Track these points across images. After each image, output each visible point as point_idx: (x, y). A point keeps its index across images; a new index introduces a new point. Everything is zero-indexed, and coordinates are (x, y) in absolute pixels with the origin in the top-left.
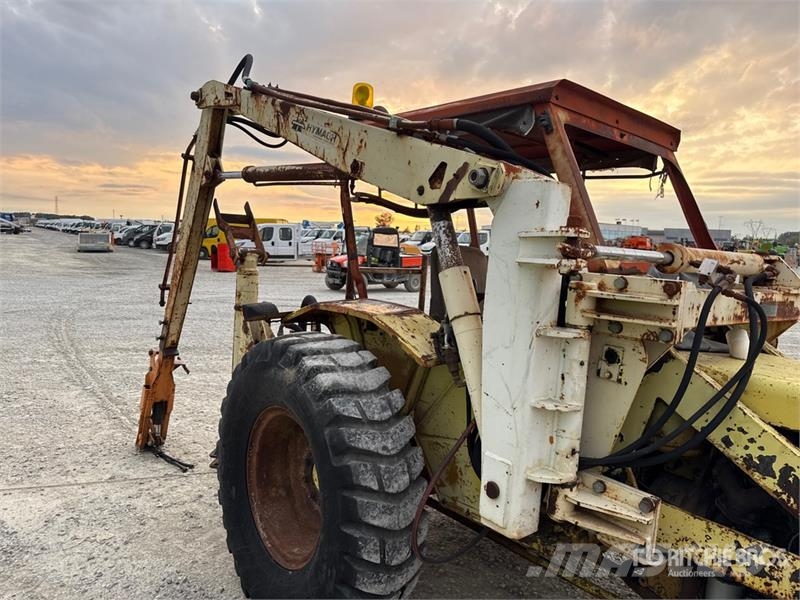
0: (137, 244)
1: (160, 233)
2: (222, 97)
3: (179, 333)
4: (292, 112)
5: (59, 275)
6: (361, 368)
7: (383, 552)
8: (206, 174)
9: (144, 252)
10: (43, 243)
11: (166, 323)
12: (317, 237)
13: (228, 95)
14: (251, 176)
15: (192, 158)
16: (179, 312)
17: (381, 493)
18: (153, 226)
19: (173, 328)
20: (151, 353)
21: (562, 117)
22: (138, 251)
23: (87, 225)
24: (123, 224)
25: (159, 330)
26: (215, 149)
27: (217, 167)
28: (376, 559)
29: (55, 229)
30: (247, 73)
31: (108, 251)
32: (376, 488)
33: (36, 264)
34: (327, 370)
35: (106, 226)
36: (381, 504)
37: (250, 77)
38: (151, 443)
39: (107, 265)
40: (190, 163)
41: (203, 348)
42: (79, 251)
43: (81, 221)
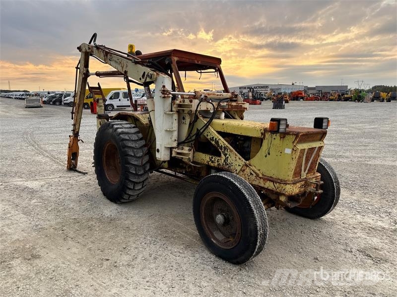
0: (54, 103)
1: (65, 97)
2: (87, 49)
3: (79, 129)
4: (108, 55)
5: (19, 118)
6: (130, 128)
7: (136, 171)
8: (84, 74)
9: (58, 106)
10: (7, 104)
11: (74, 125)
12: (143, 96)
13: (89, 48)
14: (98, 74)
15: (79, 68)
16: (79, 121)
17: (135, 156)
18: (61, 94)
19: (77, 127)
20: (70, 136)
21: (176, 59)
22: (55, 106)
23: (27, 95)
24: (46, 94)
25: (72, 128)
26: (86, 65)
27: (88, 71)
28: (134, 172)
29: (11, 98)
30: (95, 41)
31: (41, 107)
32: (133, 155)
33: (7, 114)
34: (120, 128)
35: (37, 95)
36: (135, 159)
37: (96, 42)
38: (72, 167)
39: (41, 113)
40: (78, 70)
41: (89, 142)
42: (26, 108)
43: (24, 93)
